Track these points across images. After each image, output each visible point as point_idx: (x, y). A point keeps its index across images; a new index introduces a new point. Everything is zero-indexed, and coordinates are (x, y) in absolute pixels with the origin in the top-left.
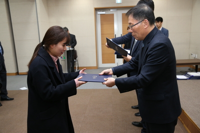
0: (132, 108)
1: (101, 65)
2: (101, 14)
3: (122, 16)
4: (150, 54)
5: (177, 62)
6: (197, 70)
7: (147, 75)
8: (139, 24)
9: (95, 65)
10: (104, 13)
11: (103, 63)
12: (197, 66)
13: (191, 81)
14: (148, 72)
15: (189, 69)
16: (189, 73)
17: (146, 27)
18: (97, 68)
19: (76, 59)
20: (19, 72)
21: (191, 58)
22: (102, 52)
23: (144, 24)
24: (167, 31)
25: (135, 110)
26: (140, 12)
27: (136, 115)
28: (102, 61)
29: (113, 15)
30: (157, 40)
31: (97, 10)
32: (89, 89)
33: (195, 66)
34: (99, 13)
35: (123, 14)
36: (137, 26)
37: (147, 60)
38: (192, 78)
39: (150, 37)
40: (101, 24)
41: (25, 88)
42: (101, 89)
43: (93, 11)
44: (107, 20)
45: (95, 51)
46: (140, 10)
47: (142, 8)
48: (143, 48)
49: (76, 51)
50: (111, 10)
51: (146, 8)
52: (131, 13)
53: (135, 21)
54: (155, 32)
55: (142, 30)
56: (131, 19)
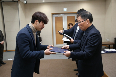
0: (74, 70)
2: (55, 17)
5: (102, 43)
6: (109, 48)
7: (89, 52)
8: (84, 22)
10: (57, 16)
11: (56, 44)
12: (109, 46)
13: (107, 54)
14: (89, 50)
15: (105, 47)
16: (105, 50)
17: (88, 23)
19: (41, 42)
21: (106, 41)
23: (87, 22)
25: (76, 71)
26: (85, 15)
27: (77, 74)
29: (62, 17)
31: (53, 14)
32: (49, 60)
33: (108, 45)
34: (54, 16)
35: (67, 17)
36: (83, 23)
38: (107, 52)
40: (55, 22)
41: (11, 59)
42: (56, 60)
43: (51, 15)
44: (59, 20)
45: (52, 37)
46: (85, 14)
47: (86, 13)
48: (84, 35)
49: (41, 37)
50: (61, 15)
51: (88, 13)
52: (80, 15)
53: (82, 19)
54: (92, 27)
55: (85, 25)
56: (80, 19)
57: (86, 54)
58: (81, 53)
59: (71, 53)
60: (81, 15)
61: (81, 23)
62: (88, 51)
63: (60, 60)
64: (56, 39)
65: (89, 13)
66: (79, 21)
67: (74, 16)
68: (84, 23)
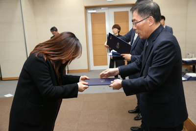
0: (129, 112)
1: (93, 68)
2: (91, 13)
3: (114, 14)
4: (156, 53)
6: (194, 71)
7: (156, 77)
8: (144, 21)
9: (86, 68)
10: (95, 11)
11: (94, 65)
12: (194, 67)
13: (190, 82)
16: (187, 74)
17: (151, 24)
18: (88, 71)
20: (3, 77)
22: (94, 54)
23: (148, 21)
24: (171, 29)
26: (146, 8)
28: (94, 63)
29: (104, 14)
30: (162, 38)
31: (87, 8)
33: (192, 66)
34: (90, 11)
35: (114, 12)
36: (141, 23)
37: (153, 61)
38: (190, 79)
39: (155, 35)
40: (92, 24)
41: (10, 95)
42: (94, 94)
43: (83, 9)
44: (98, 19)
46: (146, 6)
47: (148, 4)
48: (147, 47)
50: (102, 8)
51: (152, 4)
52: (135, 9)
54: (160, 30)
55: (146, 28)
56: (135, 16)
57: (150, 81)
59: (122, 82)
60: (138, 9)
63: (101, 94)
64: (94, 56)
67: (128, 12)
68: (144, 24)
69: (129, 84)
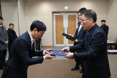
1: (55, 45)
2: (56, 15)
4: (93, 39)
6: (111, 49)
10: (57, 14)
14: (93, 49)
17: (91, 22)
18: (53, 47)
22: (56, 38)
26: (89, 14)
30: (97, 31)
33: (110, 46)
40: (56, 21)
43: (51, 13)
45: (52, 36)
46: (89, 13)
47: (91, 12)
50: (62, 13)
53: (85, 18)
55: (88, 24)
57: (90, 54)
58: (84, 53)
59: (74, 54)
60: (85, 14)
61: (84, 21)
62: (92, 51)
65: (94, 12)
66: (82, 19)
67: (76, 15)
68: (88, 22)
69: (78, 55)
